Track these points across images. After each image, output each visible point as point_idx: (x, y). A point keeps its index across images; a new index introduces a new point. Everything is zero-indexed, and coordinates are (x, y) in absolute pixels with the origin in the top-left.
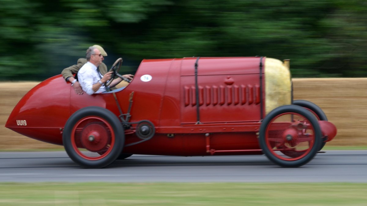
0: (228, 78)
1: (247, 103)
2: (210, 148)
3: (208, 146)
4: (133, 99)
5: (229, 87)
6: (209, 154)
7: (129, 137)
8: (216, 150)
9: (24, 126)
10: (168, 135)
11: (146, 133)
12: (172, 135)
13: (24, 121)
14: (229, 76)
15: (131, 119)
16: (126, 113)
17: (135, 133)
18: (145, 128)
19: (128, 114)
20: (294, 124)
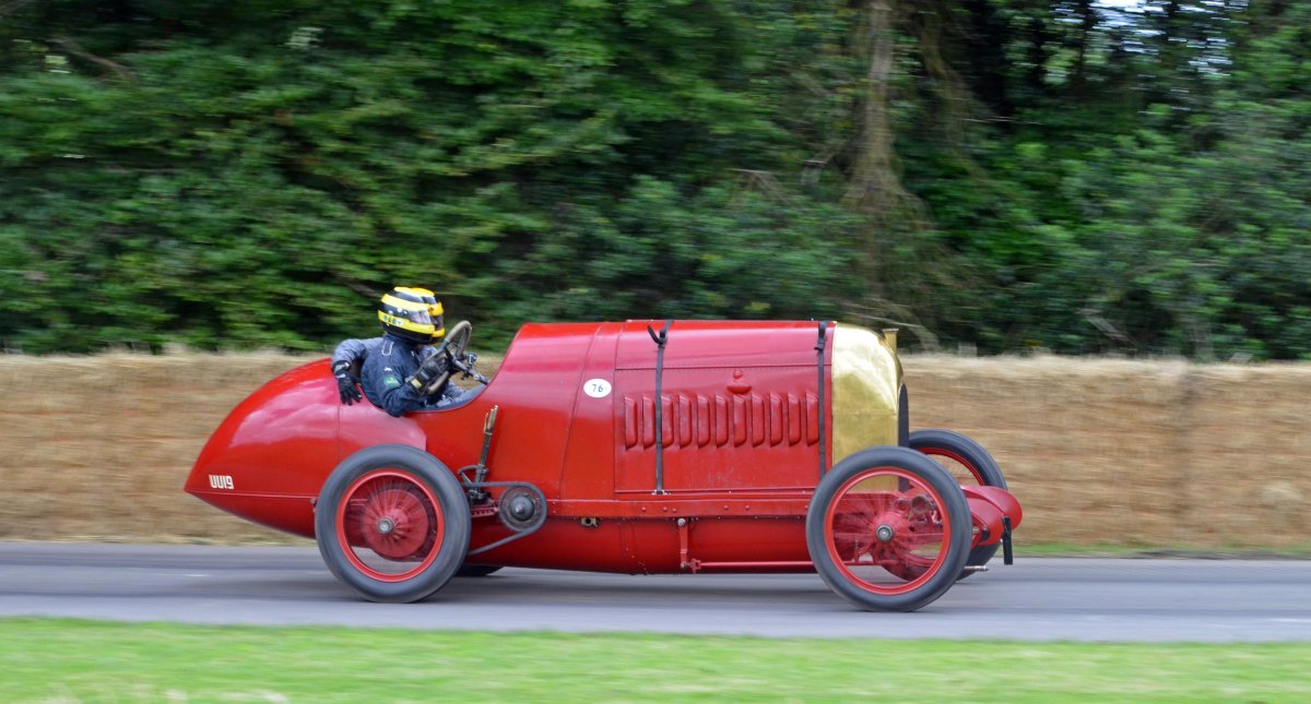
0: (737, 377)
1: (785, 442)
2: (689, 557)
3: (684, 551)
4: (496, 429)
5: (738, 400)
6: (688, 571)
7: (483, 527)
8: (703, 562)
9: (228, 490)
10: (583, 522)
11: (523, 517)
12: (594, 521)
13: (229, 477)
14: (738, 372)
15: (488, 477)
16: (476, 464)
17: (497, 514)
18: (520, 504)
19: (481, 465)
20: (902, 497)
